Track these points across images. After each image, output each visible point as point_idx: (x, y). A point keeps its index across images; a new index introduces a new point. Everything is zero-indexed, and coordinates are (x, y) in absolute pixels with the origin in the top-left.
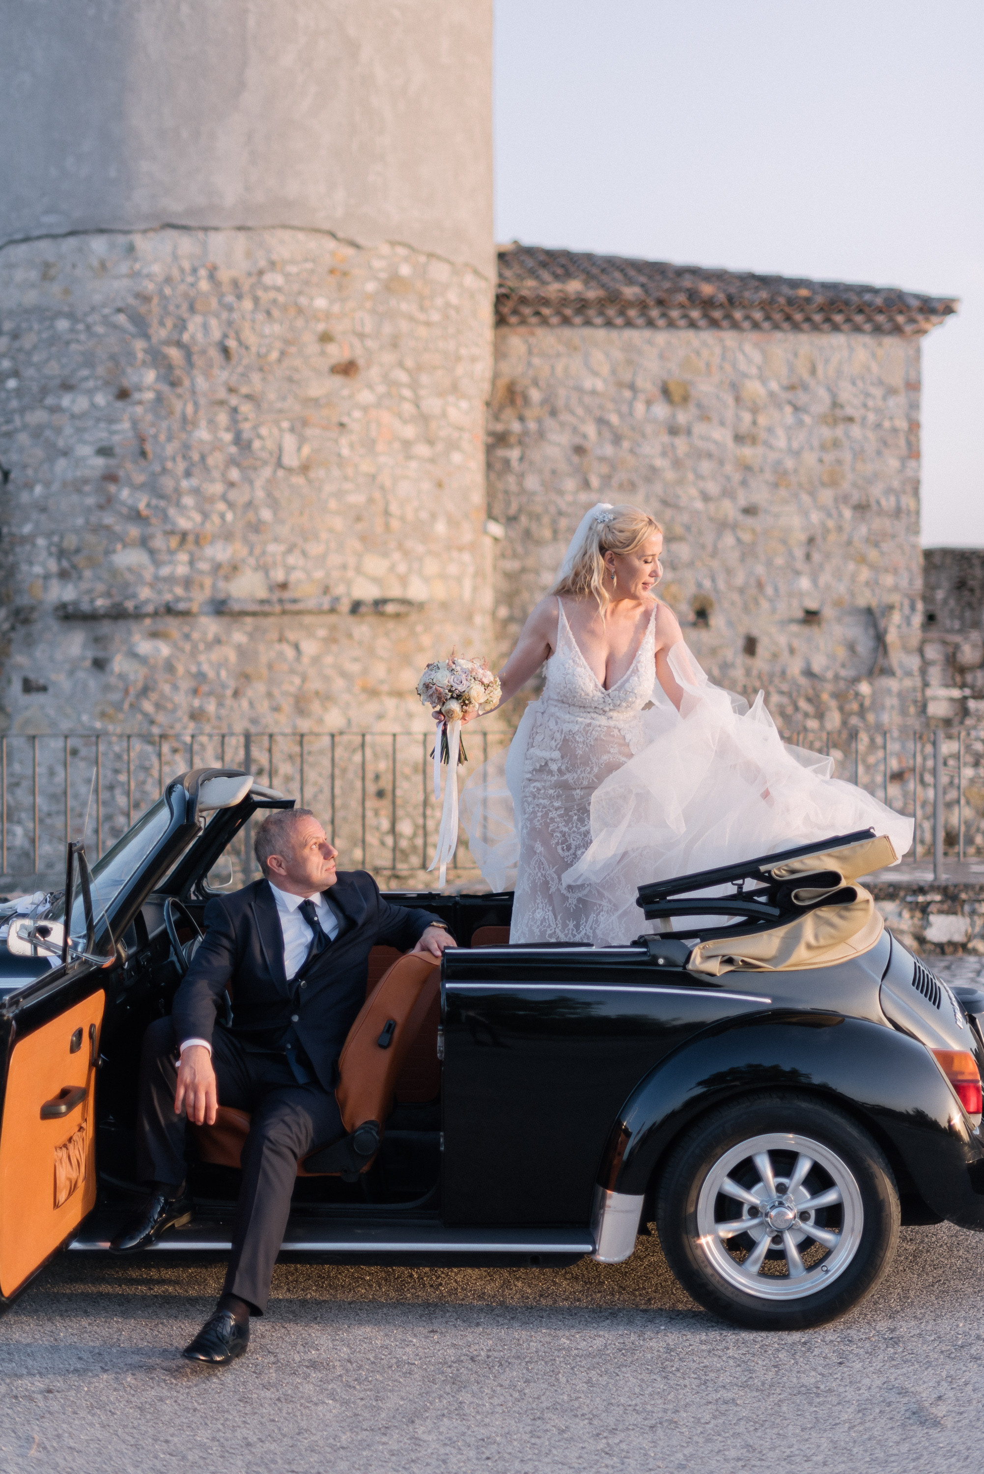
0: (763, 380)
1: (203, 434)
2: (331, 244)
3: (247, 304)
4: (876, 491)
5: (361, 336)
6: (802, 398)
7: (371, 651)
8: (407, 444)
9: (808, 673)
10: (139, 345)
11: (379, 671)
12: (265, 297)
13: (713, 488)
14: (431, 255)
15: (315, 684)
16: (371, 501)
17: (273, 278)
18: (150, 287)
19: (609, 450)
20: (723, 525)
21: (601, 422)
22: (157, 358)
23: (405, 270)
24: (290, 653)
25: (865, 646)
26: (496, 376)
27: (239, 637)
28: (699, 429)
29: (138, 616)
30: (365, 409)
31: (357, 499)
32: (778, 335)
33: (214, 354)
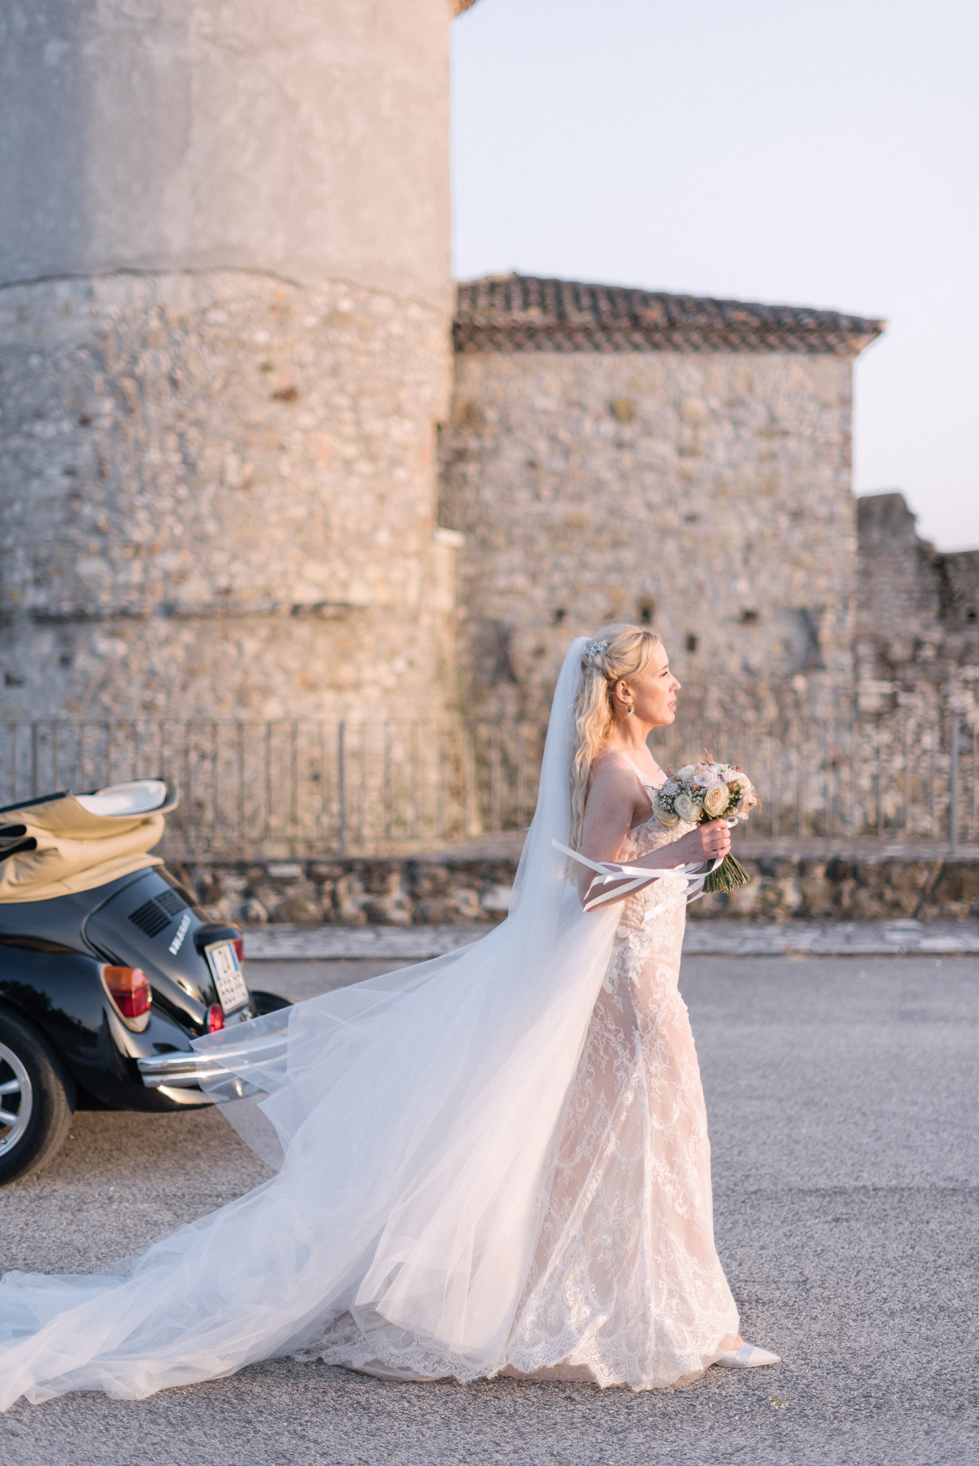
0: (704, 396)
1: (153, 456)
2: (271, 284)
3: (193, 340)
4: (811, 500)
5: (302, 366)
6: (740, 413)
7: (310, 649)
8: (348, 464)
9: (747, 669)
10: (98, 379)
11: (318, 667)
12: (210, 332)
13: (656, 497)
14: (373, 291)
15: (256, 679)
16: (311, 515)
17: (218, 316)
18: (106, 326)
19: (558, 464)
20: (665, 532)
21: (553, 439)
22: (114, 389)
23: (345, 305)
24: (232, 650)
25: (799, 643)
26: (454, 398)
27: (187, 636)
28: (644, 443)
29: (97, 618)
30: (306, 431)
31: (298, 512)
32: (717, 356)
33: (165, 386)
